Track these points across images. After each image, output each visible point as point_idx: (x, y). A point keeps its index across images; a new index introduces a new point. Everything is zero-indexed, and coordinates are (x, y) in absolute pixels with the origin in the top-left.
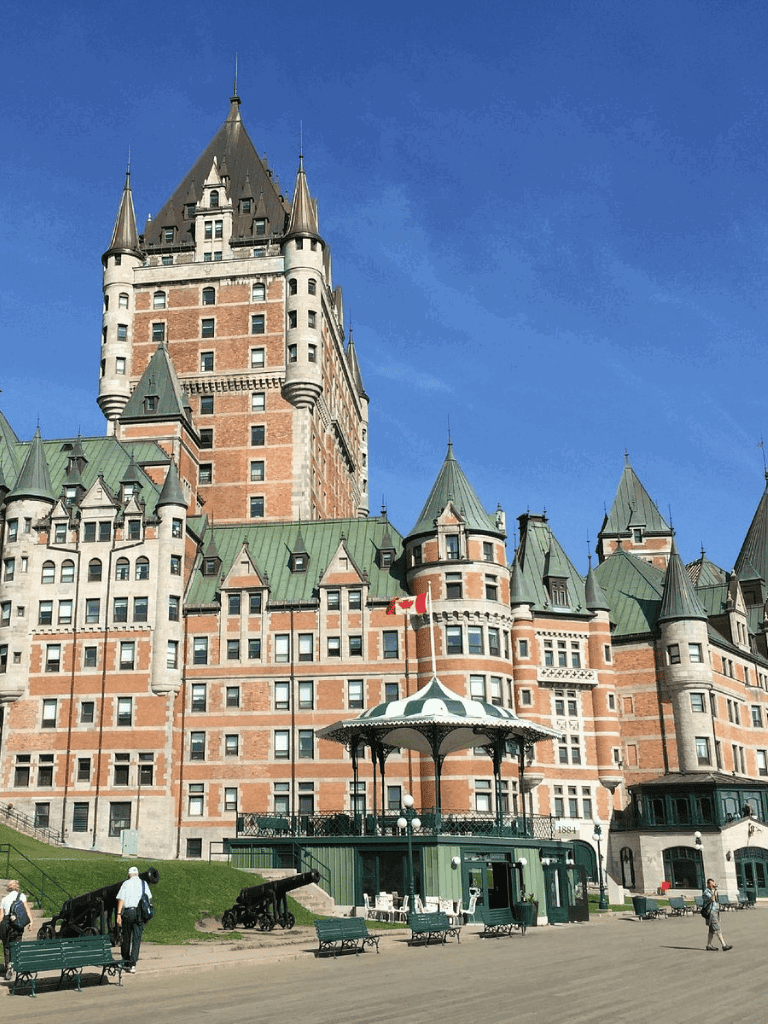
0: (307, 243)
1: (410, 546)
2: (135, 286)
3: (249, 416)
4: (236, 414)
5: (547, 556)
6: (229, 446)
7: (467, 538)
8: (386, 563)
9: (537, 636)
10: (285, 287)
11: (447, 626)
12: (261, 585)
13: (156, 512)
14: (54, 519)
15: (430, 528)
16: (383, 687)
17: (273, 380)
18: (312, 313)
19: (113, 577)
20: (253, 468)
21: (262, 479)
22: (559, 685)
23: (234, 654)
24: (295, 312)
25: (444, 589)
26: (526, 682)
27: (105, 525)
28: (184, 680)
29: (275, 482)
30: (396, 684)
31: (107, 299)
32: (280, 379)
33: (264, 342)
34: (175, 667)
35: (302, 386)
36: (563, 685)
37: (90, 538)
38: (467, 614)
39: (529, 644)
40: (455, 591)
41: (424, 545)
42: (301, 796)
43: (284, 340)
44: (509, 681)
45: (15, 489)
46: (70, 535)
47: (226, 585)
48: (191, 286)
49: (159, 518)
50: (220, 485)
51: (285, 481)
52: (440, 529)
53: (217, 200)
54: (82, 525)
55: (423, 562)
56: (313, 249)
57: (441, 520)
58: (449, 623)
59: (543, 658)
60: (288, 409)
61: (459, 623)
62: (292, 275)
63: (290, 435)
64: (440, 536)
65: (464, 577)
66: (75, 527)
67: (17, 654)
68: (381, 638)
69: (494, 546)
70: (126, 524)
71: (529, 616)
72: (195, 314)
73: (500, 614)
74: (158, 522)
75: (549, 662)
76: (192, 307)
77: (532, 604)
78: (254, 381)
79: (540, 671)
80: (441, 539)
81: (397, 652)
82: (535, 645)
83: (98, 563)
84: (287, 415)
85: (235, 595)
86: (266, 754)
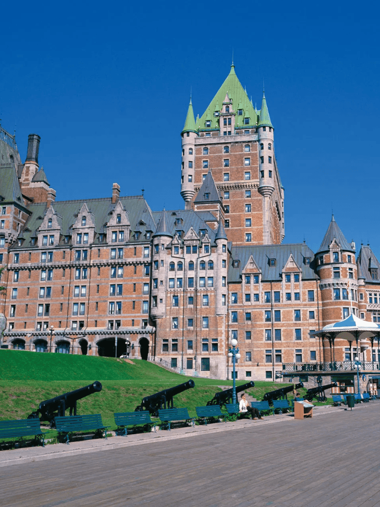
0: (267, 129)
1: (318, 256)
2: (195, 145)
3: (244, 200)
4: (239, 199)
5: (370, 260)
6: (236, 212)
7: (341, 253)
8: (308, 263)
9: (366, 292)
10: (258, 147)
11: (334, 289)
12: (258, 272)
13: (215, 242)
14: (174, 244)
15: (326, 249)
16: (308, 313)
17: (254, 185)
18: (270, 157)
19: (198, 269)
20: (246, 221)
21: (251, 226)
22: (374, 311)
23: (248, 299)
24: (263, 157)
25: (332, 274)
26: (362, 310)
27: (195, 247)
28: (228, 310)
29: (256, 227)
30: (313, 311)
31: (183, 150)
32: (257, 185)
33: (250, 169)
34: (225, 305)
35: (266, 188)
36: (376, 311)
37: (189, 252)
38: (342, 284)
39: (364, 295)
40: (337, 274)
41: (324, 256)
42: (276, 355)
43: (258, 169)
44: (357, 310)
45: (157, 232)
46: (180, 251)
47: (244, 272)
48: (219, 145)
49: (216, 244)
50: (233, 228)
51: (260, 227)
52: (331, 250)
53: (229, 110)
54: (185, 247)
55: (324, 263)
56: (270, 131)
57: (331, 246)
58: (335, 288)
59: (368, 300)
60: (261, 197)
61: (339, 288)
62: (262, 142)
63: (262, 208)
64: (331, 252)
65: (341, 269)
66: (182, 248)
67: (161, 300)
68: (307, 293)
69: (352, 257)
70: (203, 247)
71: (364, 284)
72: (220, 157)
73: (354, 284)
74: (216, 246)
75: (371, 302)
76: (219, 154)
77: (364, 279)
78: (246, 186)
79: (367, 305)
80: (331, 253)
81: (314, 299)
82: (366, 295)
83: (192, 263)
84: (260, 200)
85: (248, 276)
86: (262, 338)
